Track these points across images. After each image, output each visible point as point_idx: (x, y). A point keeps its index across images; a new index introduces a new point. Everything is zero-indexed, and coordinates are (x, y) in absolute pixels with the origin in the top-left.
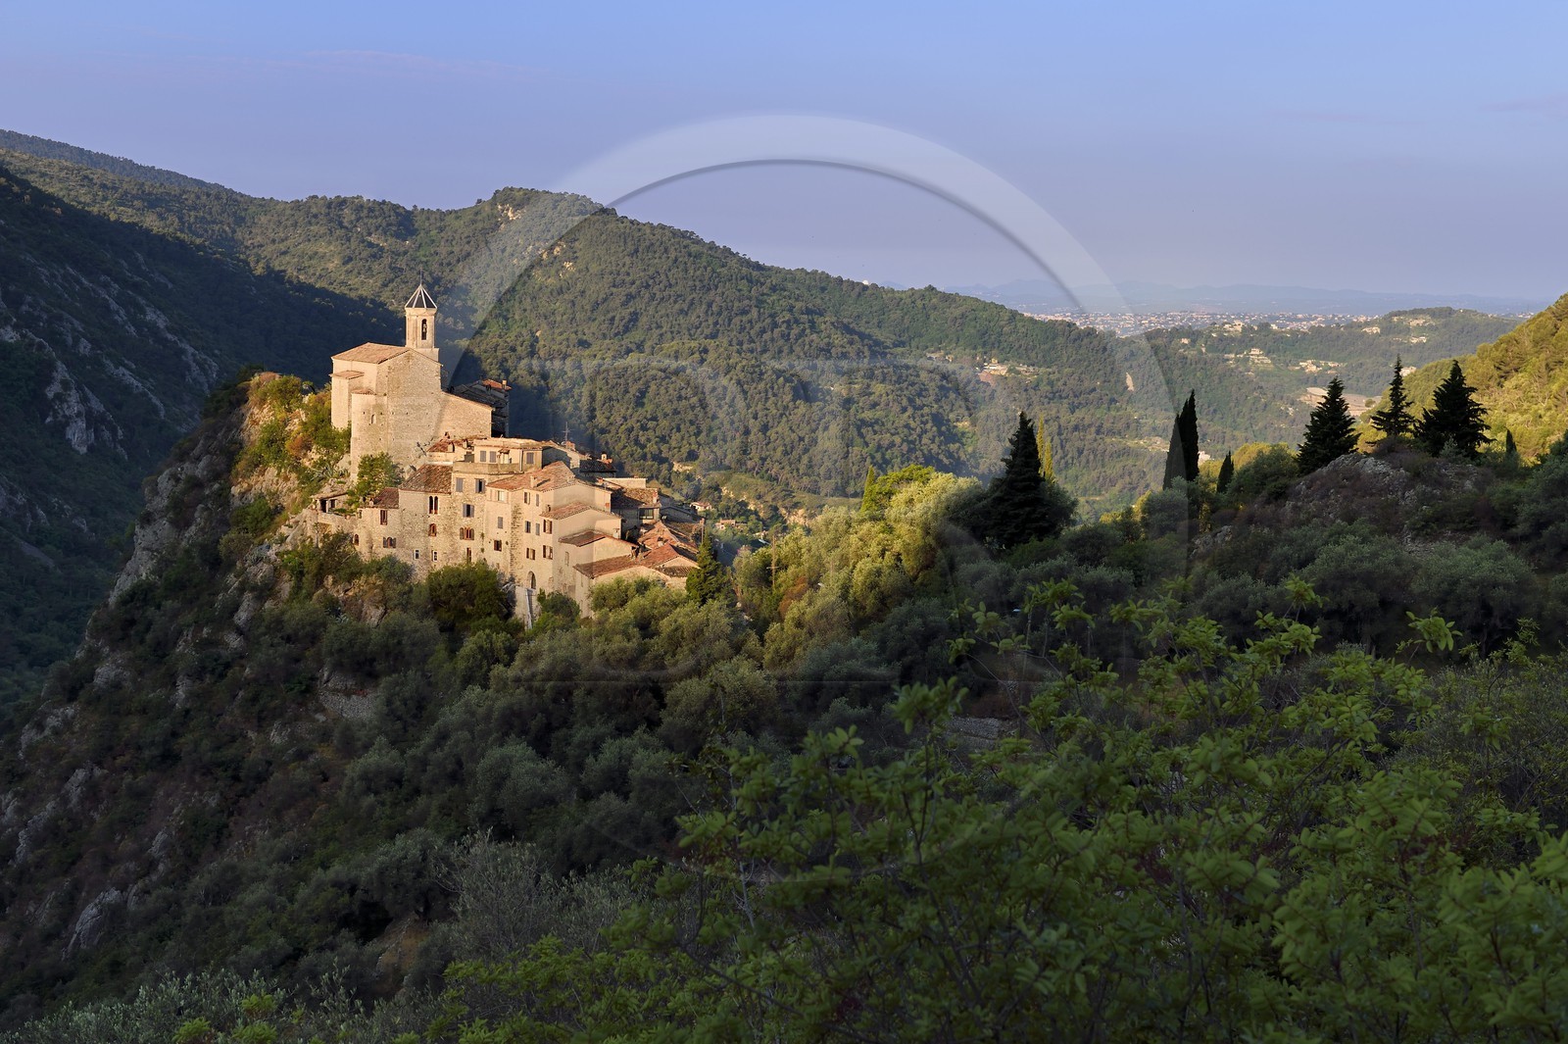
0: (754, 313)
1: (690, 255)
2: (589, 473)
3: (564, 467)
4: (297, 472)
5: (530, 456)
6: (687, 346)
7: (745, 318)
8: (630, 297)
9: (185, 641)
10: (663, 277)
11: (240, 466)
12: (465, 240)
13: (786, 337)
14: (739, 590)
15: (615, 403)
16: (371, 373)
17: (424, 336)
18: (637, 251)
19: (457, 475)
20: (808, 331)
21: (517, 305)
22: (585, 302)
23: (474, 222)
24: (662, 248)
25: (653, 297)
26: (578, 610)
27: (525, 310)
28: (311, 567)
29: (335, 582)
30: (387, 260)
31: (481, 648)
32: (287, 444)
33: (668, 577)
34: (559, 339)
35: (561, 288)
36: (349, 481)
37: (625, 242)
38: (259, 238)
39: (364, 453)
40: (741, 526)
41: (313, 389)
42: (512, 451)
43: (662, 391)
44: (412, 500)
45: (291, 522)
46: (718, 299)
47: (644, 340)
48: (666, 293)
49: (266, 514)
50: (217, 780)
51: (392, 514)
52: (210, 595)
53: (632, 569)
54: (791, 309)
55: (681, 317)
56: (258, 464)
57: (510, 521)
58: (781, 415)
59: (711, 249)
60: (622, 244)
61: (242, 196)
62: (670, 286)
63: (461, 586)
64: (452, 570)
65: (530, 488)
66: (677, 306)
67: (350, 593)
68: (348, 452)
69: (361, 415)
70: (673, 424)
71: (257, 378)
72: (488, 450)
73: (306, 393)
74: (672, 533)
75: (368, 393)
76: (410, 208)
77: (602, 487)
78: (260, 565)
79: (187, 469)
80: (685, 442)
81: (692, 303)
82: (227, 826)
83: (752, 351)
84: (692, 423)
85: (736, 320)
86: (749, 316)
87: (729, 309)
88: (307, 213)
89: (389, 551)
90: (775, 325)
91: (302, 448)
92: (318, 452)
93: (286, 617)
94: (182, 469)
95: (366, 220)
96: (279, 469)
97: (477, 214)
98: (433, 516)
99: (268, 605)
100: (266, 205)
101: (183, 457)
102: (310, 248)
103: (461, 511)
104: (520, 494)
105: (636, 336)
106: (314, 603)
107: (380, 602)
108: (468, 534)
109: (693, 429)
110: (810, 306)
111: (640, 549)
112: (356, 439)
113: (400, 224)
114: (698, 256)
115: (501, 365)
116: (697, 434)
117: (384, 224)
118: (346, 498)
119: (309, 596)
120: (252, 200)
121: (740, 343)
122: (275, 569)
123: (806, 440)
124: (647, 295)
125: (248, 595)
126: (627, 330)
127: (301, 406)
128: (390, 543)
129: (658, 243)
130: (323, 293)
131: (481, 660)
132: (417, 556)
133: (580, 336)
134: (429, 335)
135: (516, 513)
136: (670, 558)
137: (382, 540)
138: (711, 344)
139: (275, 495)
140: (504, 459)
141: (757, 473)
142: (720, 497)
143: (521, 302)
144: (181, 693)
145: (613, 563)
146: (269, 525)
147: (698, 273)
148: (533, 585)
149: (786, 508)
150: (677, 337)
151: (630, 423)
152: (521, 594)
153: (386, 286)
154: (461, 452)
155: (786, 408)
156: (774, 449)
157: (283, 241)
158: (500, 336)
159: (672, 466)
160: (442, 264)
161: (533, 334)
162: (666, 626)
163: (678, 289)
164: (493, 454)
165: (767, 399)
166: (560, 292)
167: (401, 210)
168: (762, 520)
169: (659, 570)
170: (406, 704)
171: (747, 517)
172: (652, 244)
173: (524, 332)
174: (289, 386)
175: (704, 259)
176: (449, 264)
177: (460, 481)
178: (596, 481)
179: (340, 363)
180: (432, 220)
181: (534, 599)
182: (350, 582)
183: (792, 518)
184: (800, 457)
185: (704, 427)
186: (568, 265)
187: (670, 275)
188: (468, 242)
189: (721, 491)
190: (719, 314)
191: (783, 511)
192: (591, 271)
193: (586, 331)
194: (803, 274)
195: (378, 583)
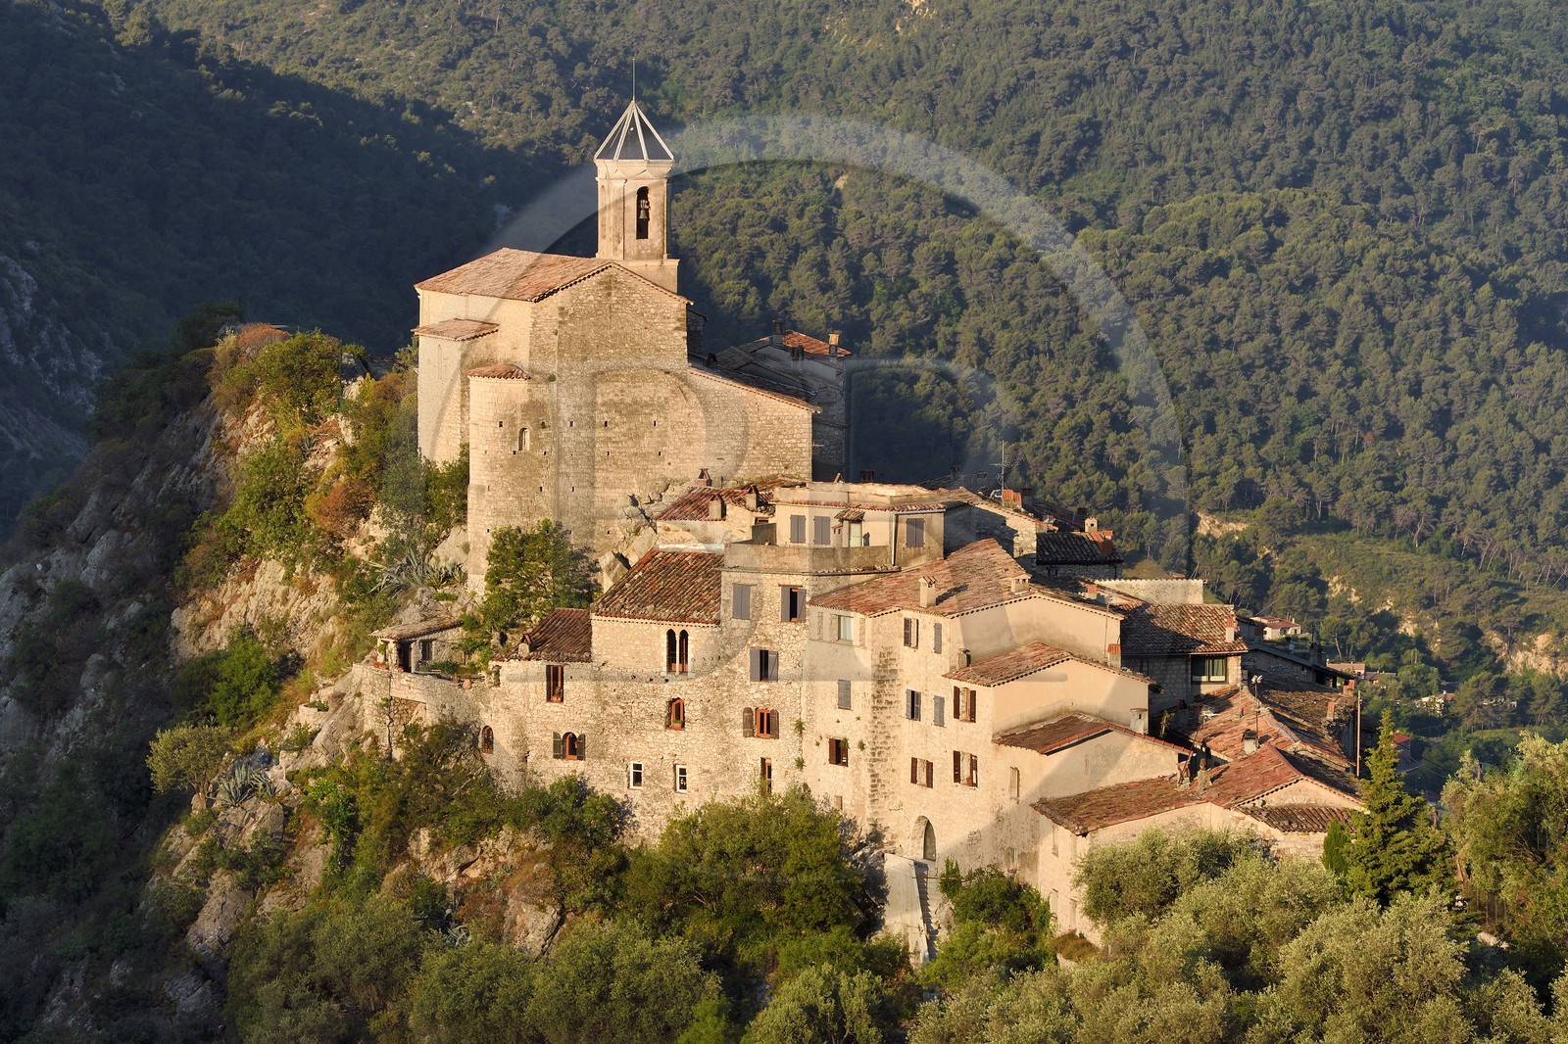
0: (1411, 113)
2: (1059, 566)
3: (999, 554)
4: (334, 571)
5: (916, 525)
6: (1230, 207)
7: (1385, 129)
8: (1080, 82)
9: (66, 997)
10: (1166, 26)
11: (197, 556)
13: (1497, 176)
14: (1461, 866)
15: (1043, 360)
16: (517, 323)
17: (642, 231)
20: (1555, 158)
22: (960, 97)
25: (1139, 81)
26: (1045, 915)
28: (374, 809)
29: (436, 845)
31: (811, 1010)
32: (310, 504)
33: (1277, 833)
35: (900, 64)
36: (464, 591)
39: (501, 524)
40: (1382, 681)
41: (363, 366)
42: (869, 515)
43: (1167, 327)
44: (628, 641)
45: (325, 694)
46: (1312, 79)
47: (1116, 195)
48: (1173, 70)
49: (261, 677)
51: (575, 675)
52: (125, 880)
53: (1185, 811)
54: (1510, 102)
55: (1214, 131)
56: (238, 554)
58: (1486, 385)
62: (1186, 49)
63: (751, 853)
64: (725, 812)
65: (918, 608)
66: (1203, 103)
67: (473, 873)
68: (462, 521)
69: (492, 429)
70: (1196, 413)
71: (230, 340)
73: (350, 374)
74: (1279, 718)
75: (510, 373)
77: (1099, 603)
78: (250, 804)
79: (60, 566)
80: (1227, 459)
81: (1242, 93)
83: (1403, 216)
84: (1245, 408)
85: (1361, 135)
86: (1396, 124)
87: (1343, 106)
89: (568, 767)
90: (1467, 145)
91: (347, 511)
92: (386, 520)
93: (320, 934)
94: (47, 566)
96: (290, 564)
99: (272, 902)
101: (46, 536)
104: (893, 622)
105: (1095, 183)
106: (385, 900)
107: (547, 894)
108: (765, 723)
109: (1248, 425)
111: (1198, 761)
112: (481, 489)
115: (749, 266)
116: (1260, 439)
118: (454, 635)
119: (373, 880)
121: (1373, 196)
122: (288, 812)
123: (1555, 450)
124: (1124, 76)
125: (222, 881)
126: (1071, 167)
127: (340, 406)
128: (571, 746)
130: (294, 88)
132: (638, 779)
134: (655, 228)
136: (1279, 783)
137: (550, 740)
138: (1295, 200)
139: (280, 628)
141: (1422, 539)
142: (1323, 603)
145: (1131, 795)
146: (268, 704)
149: (1502, 630)
150: (1204, 183)
151: (1084, 410)
152: (897, 866)
153: (451, 65)
154: (741, 520)
155: (1498, 364)
156: (1469, 476)
158: (745, 193)
159: (1194, 522)
161: (827, 184)
162: (1293, 961)
163: (1207, 56)
164: (821, 523)
165: (1446, 342)
166: (898, 72)
168: (1439, 663)
169: (1253, 813)
171: (1398, 656)
174: (311, 356)
177: (742, 591)
178: (1077, 588)
179: (436, 302)
181: (933, 886)
182: (471, 845)
183: (1519, 658)
184: (1538, 495)
185: (1280, 419)
187: (1184, 19)
189: (1323, 587)
190: (1316, 119)
191: (1494, 639)
192: (977, 16)
195: (542, 847)
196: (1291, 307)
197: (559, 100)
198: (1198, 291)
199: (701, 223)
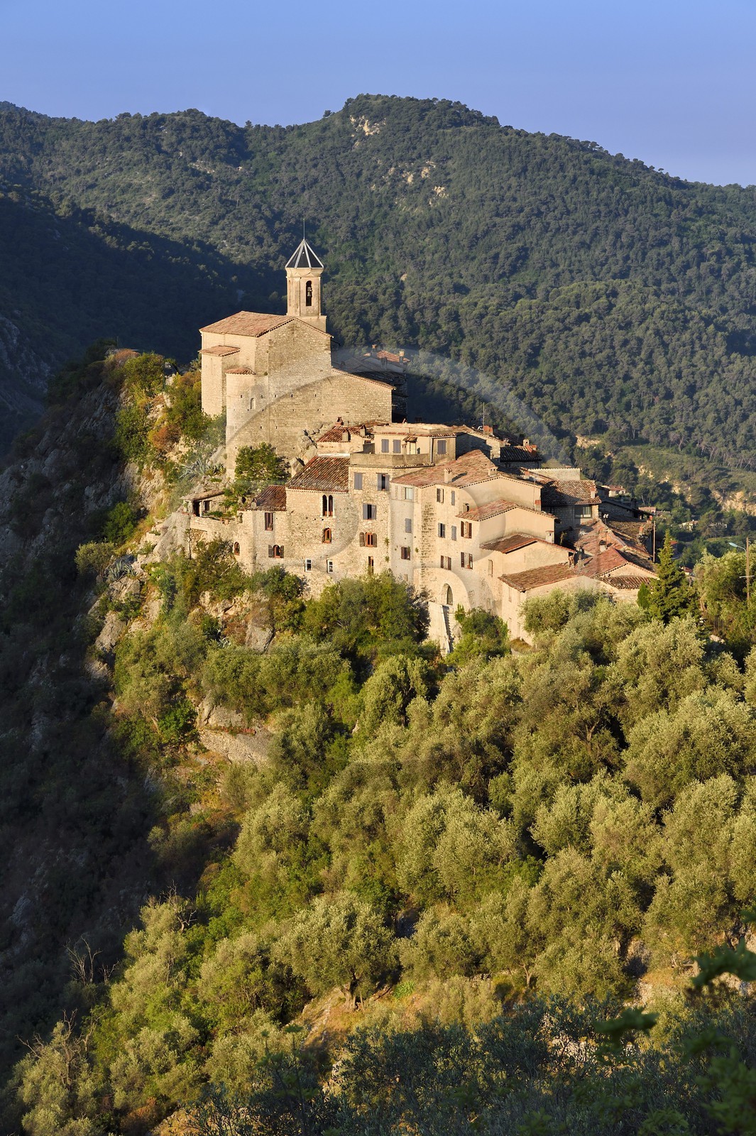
0: (675, 243)
1: (592, 172)
2: (512, 463)
3: (483, 457)
4: (162, 468)
5: (442, 444)
6: (591, 288)
7: (663, 251)
8: (518, 228)
9: (39, 671)
10: (558, 201)
12: (311, 163)
13: (716, 273)
14: (703, 604)
16: (248, 349)
17: (309, 302)
18: (525, 170)
19: (356, 469)
20: (744, 264)
21: (376, 242)
22: (461, 236)
23: (321, 139)
24: (557, 165)
25: (546, 228)
26: (506, 629)
27: (387, 249)
28: (183, 582)
29: (213, 599)
30: (216, 192)
31: (393, 677)
32: (150, 435)
33: (615, 590)
34: (430, 283)
35: (431, 220)
36: (225, 478)
37: (510, 159)
38: (61, 169)
39: (242, 445)
40: (665, 515)
41: (175, 369)
42: (419, 439)
43: (561, 346)
44: (304, 501)
45: (159, 527)
46: (629, 227)
47: (536, 283)
48: (563, 222)
49: (128, 519)
50: (84, 835)
51: (279, 517)
52: (66, 616)
53: (572, 580)
54: (722, 237)
55: (582, 252)
56: (116, 460)
57: (421, 523)
58: (712, 373)
59: (618, 163)
60: (506, 161)
61: (39, 116)
62: (568, 212)
63: (364, 602)
64: (352, 583)
65: (444, 484)
66: (577, 238)
67: (231, 613)
68: (223, 443)
69: (238, 399)
70: (575, 387)
72: (391, 438)
73: (169, 373)
74: (616, 534)
75: (246, 372)
76: (242, 125)
77: (530, 480)
78: (124, 580)
79: (31, 467)
80: (590, 410)
81: (595, 234)
82: (98, 890)
83: (673, 292)
84: (598, 385)
85: (652, 253)
86: (669, 248)
87: (643, 240)
88: (118, 136)
89: (277, 561)
90: (702, 258)
91: (168, 439)
92: (187, 444)
93: (158, 642)
94: (26, 466)
95: (189, 142)
96: (141, 465)
97: (325, 129)
98: (327, 519)
99: (135, 626)
100: (67, 127)
101: (25, 453)
102: (123, 179)
103: (361, 512)
104: (432, 491)
105: (526, 277)
106: (189, 625)
107: (266, 622)
108: (370, 540)
109: (599, 393)
110: (746, 232)
111: (578, 556)
112: (232, 428)
113: (230, 146)
114: (603, 173)
115: (360, 319)
116: (605, 400)
117: (211, 147)
118: (220, 499)
119: (183, 616)
120: (50, 122)
121: (658, 283)
122: (142, 584)
123: (745, 404)
124: (539, 225)
125: (111, 617)
126: (514, 270)
127: (164, 388)
128: (277, 551)
129: (552, 159)
130: (141, 235)
131: (395, 693)
132: (309, 567)
133: (456, 279)
134: (315, 301)
135: (427, 514)
136: (617, 566)
137: (267, 549)
138: (622, 284)
140: (411, 449)
141: (683, 447)
142: (636, 479)
143: (381, 239)
144: (37, 732)
145: (546, 572)
146: (131, 532)
147: (603, 195)
148: (449, 600)
149: (720, 491)
150: (578, 277)
152: (435, 612)
153: (215, 223)
154: (358, 441)
155: (718, 363)
156: (704, 417)
157: (89, 171)
158: (358, 283)
159: (574, 441)
160: (282, 194)
161: (397, 278)
163: (578, 216)
164: (397, 443)
165: (693, 353)
166: (430, 224)
167: (232, 128)
168: (690, 507)
169: (604, 580)
170: (304, 744)
171: (672, 503)
172: (544, 161)
173: (387, 276)
174: (150, 365)
175: (610, 177)
176: (292, 194)
177: (359, 476)
178: (521, 473)
179: (210, 337)
180: (270, 140)
181: (452, 617)
182: (230, 599)
183: (728, 503)
184: (737, 425)
185: (615, 391)
186: (439, 190)
187: (568, 198)
188: (315, 166)
189: (636, 471)
190: (631, 246)
191: (717, 495)
192: (468, 197)
193: (463, 272)
194: (737, 192)
195: (264, 600)
196: (620, 336)
197: (268, 239)
198: (576, 329)
199: (336, 298)
